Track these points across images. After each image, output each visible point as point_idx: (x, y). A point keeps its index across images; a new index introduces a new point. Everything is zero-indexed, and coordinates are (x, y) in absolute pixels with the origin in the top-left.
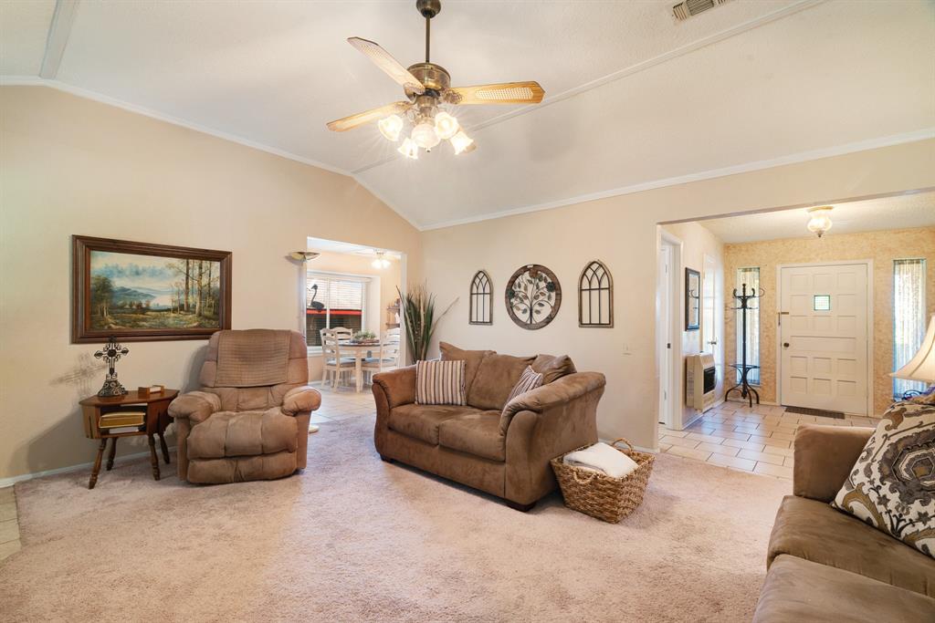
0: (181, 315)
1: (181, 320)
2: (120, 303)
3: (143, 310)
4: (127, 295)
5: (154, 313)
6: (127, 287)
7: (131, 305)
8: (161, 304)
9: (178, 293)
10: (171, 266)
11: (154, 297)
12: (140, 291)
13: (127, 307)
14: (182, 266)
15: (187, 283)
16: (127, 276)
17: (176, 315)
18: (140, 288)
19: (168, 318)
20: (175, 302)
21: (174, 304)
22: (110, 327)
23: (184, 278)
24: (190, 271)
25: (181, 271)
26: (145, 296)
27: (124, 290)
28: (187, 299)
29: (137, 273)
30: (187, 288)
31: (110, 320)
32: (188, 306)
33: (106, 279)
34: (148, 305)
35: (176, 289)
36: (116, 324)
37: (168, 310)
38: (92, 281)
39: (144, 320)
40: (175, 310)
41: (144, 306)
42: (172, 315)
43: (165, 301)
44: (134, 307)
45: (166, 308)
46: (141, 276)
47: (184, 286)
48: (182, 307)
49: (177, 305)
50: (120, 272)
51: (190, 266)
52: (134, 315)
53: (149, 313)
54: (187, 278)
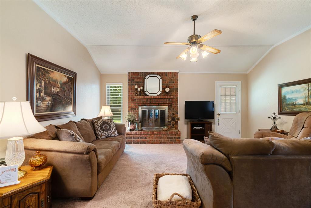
0: (306, 106)
1: (307, 109)
2: (288, 103)
3: (294, 105)
4: (290, 100)
5: (297, 106)
6: (290, 98)
7: (291, 103)
8: (300, 102)
9: (305, 98)
10: (303, 88)
11: (297, 100)
12: (293, 98)
13: (290, 104)
14: (306, 87)
15: (308, 93)
16: (290, 94)
17: (305, 106)
18: (293, 97)
19: (302, 107)
20: (304, 101)
21: (304, 102)
22: (286, 111)
23: (307, 91)
24: (309, 88)
25: (306, 89)
26: (295, 100)
27: (289, 98)
28: (309, 100)
29: (292, 92)
30: (309, 95)
31: (286, 108)
32: (309, 102)
33: (285, 96)
34: (296, 103)
35: (305, 96)
36: (288, 110)
37: (302, 104)
38: (282, 97)
39: (295, 108)
40: (304, 104)
41: (294, 103)
42: (304, 106)
43: (300, 101)
44: (292, 104)
45: (301, 104)
46: (293, 93)
47: (307, 95)
48: (307, 103)
49: (305, 102)
50: (288, 93)
51: (309, 86)
52: (292, 107)
53: (296, 106)
54: (308, 91)
